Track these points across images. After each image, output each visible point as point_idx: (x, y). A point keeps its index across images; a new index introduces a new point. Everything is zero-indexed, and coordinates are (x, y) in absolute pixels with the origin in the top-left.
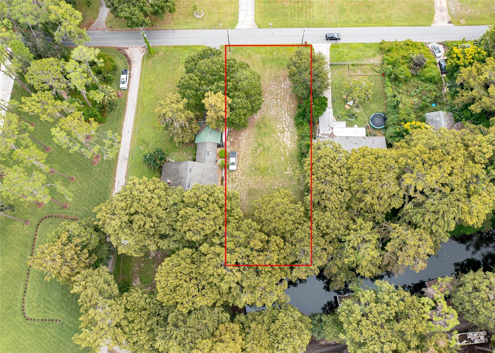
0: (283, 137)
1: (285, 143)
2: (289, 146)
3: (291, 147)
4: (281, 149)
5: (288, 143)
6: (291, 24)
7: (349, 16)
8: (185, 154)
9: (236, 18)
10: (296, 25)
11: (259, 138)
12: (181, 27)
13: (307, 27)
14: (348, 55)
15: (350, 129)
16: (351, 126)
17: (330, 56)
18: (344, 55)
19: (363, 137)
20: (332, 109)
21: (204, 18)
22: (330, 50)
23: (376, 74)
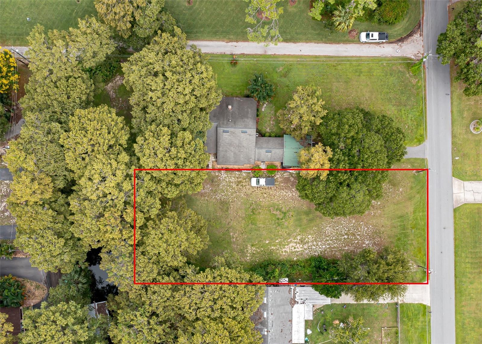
0: (296, 243)
1: (288, 245)
2: (283, 250)
3: (282, 252)
4: (280, 240)
5: (288, 249)
6: (460, 252)
7: (473, 332)
8: (272, 123)
9: (469, 178)
10: (459, 260)
11: (294, 213)
12: (455, 103)
13: (455, 275)
14: (413, 327)
15: (303, 324)
16: (310, 327)
17: (410, 304)
18: (412, 321)
19: (291, 340)
20: (330, 303)
21: (470, 135)
22: (420, 304)
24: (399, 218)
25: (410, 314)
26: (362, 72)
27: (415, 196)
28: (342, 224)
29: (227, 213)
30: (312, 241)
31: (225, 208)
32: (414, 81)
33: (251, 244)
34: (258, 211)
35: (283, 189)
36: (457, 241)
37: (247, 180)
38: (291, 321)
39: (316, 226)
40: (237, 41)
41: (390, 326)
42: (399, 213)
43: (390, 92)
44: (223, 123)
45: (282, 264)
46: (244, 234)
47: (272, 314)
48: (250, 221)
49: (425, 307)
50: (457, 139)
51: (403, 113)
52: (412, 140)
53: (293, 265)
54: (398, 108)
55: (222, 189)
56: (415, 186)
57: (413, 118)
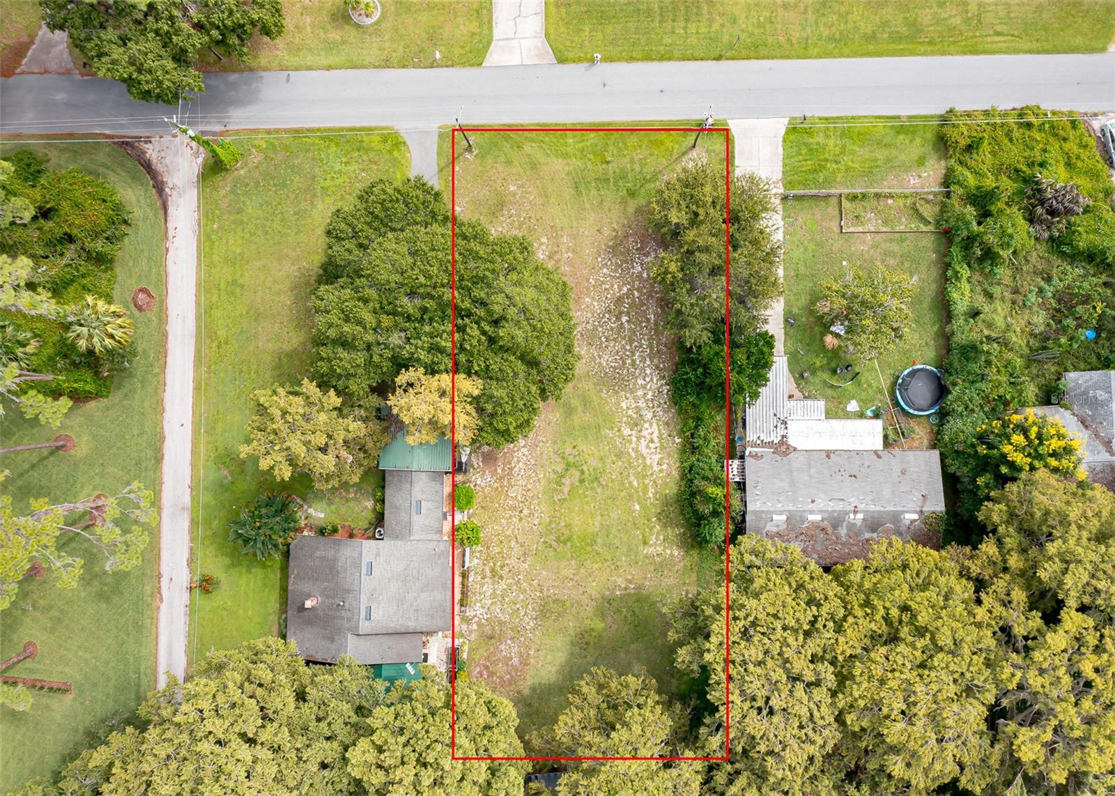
0: (639, 438)
1: (645, 458)
2: (656, 468)
3: (661, 471)
4: (632, 478)
5: (653, 459)
6: (661, 48)
7: (850, 17)
8: (352, 495)
9: (485, 27)
10: (679, 50)
11: (568, 444)
12: (310, 60)
13: (714, 59)
14: (839, 159)
15: (836, 424)
16: (840, 403)
17: (784, 165)
18: (826, 160)
19: (875, 452)
20: (785, 359)
21: (383, 25)
22: (784, 141)
23: (923, 228)
24: (579, 193)
25: (809, 165)
26: (234, 282)
27: (529, 156)
28: (595, 329)
29: (568, 604)
30: (636, 399)
31: (556, 608)
32: (255, 158)
33: (641, 547)
34: (564, 530)
35: (511, 469)
36: (634, 55)
38: (828, 454)
40: (159, 576)
41: (836, 213)
42: (568, 192)
43: (282, 213)
44: (349, 620)
45: (689, 475)
46: (618, 564)
47: (813, 501)
48: (589, 548)
49: (792, 130)
50: (394, 55)
51: (332, 184)
52: (395, 163)
53: (691, 447)
54: (319, 194)
55: (511, 615)
56: (505, 154)
57: (344, 160)
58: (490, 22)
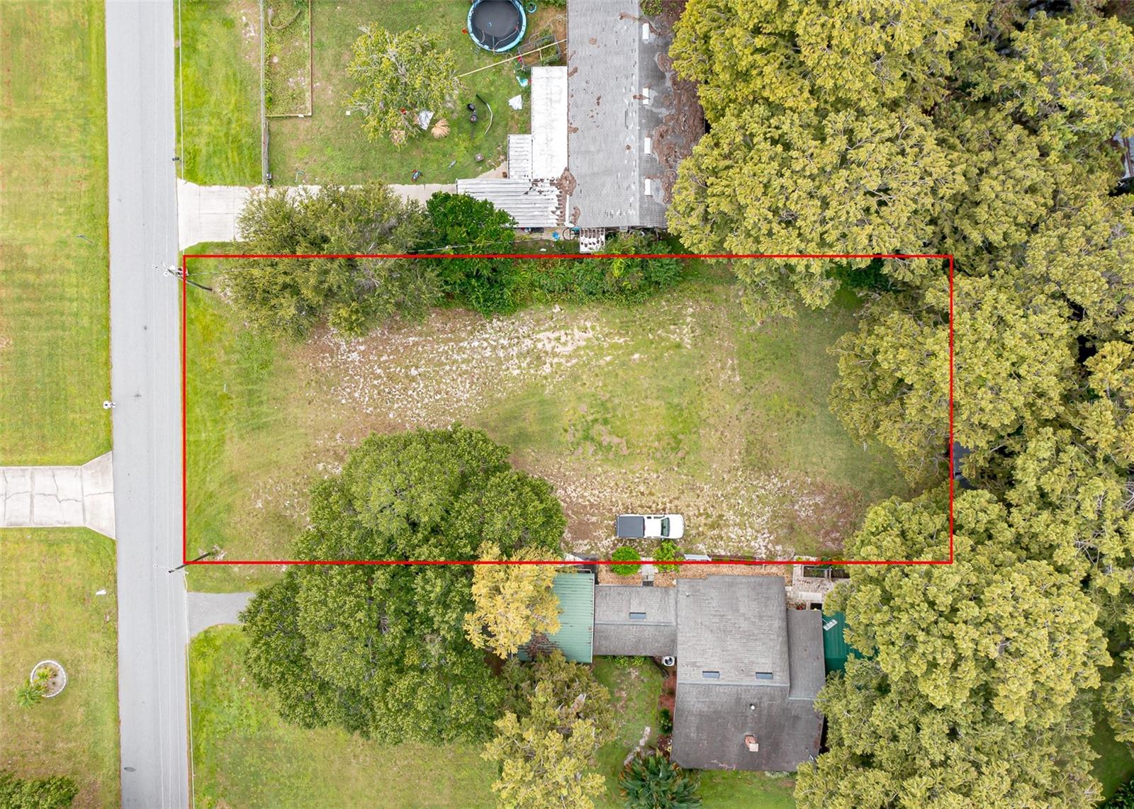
0: (555, 355)
2: (590, 334)
3: (593, 328)
4: (602, 362)
5: (578, 338)
6: (95, 328)
7: (59, 107)
8: (624, 694)
9: (69, 536)
10: (97, 307)
11: (562, 439)
12: (108, 744)
13: (108, 267)
14: (225, 120)
15: (537, 120)
16: (513, 117)
17: (233, 184)
18: (227, 135)
19: (570, 75)
20: (460, 182)
21: (67, 656)
22: (205, 184)
23: (307, 20)
24: (266, 425)
25: (233, 155)
27: (221, 485)
28: (425, 406)
29: (751, 438)
30: (508, 358)
31: (756, 451)
33: (684, 351)
34: (664, 443)
35: (592, 505)
36: (103, 360)
37: (694, 532)
38: (572, 130)
39: (499, 400)
41: (289, 123)
42: (264, 438)
43: (289, 777)
44: (772, 699)
45: (597, 294)
46: (703, 378)
47: (628, 147)
48: (685, 414)
49: (191, 175)
50: (102, 644)
51: (254, 718)
52: (230, 643)
53: (564, 293)
54: (267, 733)
55: (765, 505)
56: (219, 513)
57: (226, 703)
58: (63, 530)
